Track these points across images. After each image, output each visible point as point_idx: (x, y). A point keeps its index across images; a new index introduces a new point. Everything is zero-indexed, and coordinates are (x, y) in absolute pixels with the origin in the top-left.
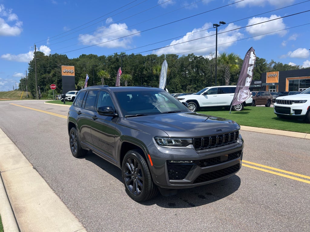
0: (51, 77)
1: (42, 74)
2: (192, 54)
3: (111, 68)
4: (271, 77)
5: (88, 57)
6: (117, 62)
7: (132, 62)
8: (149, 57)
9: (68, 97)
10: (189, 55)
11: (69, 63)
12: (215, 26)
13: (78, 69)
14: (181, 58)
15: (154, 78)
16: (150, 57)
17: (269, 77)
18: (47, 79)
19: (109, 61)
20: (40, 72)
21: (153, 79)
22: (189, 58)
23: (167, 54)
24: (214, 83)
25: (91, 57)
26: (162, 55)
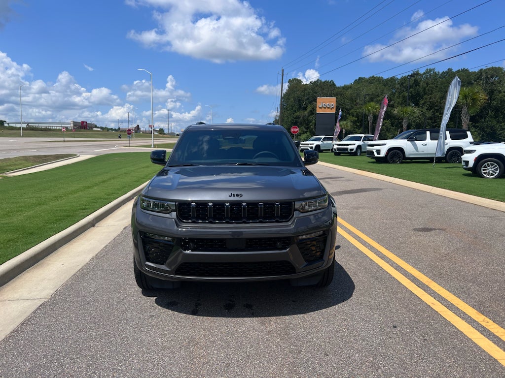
0: (307, 115)
1: (295, 112)
3: (404, 97)
5: (368, 81)
6: (416, 86)
7: (444, 84)
8: (481, 73)
9: (310, 146)
11: (335, 93)
13: (348, 102)
16: (484, 74)
18: (301, 118)
19: (400, 86)
20: (292, 109)
25: (373, 80)
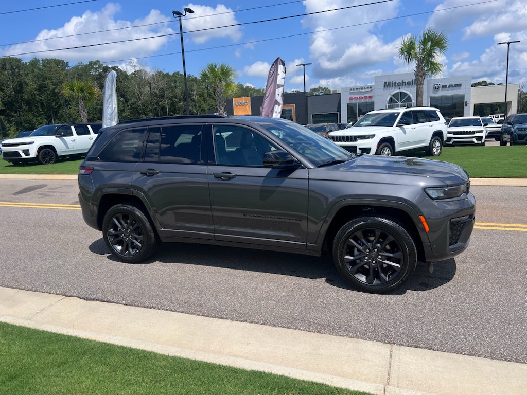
2: (97, 61)
4: (240, 106)
10: (91, 63)
12: (176, 16)
14: (76, 68)
15: (24, 107)
17: (237, 106)
21: (21, 107)
22: (92, 68)
23: (44, 58)
24: (144, 116)
26: (33, 61)
